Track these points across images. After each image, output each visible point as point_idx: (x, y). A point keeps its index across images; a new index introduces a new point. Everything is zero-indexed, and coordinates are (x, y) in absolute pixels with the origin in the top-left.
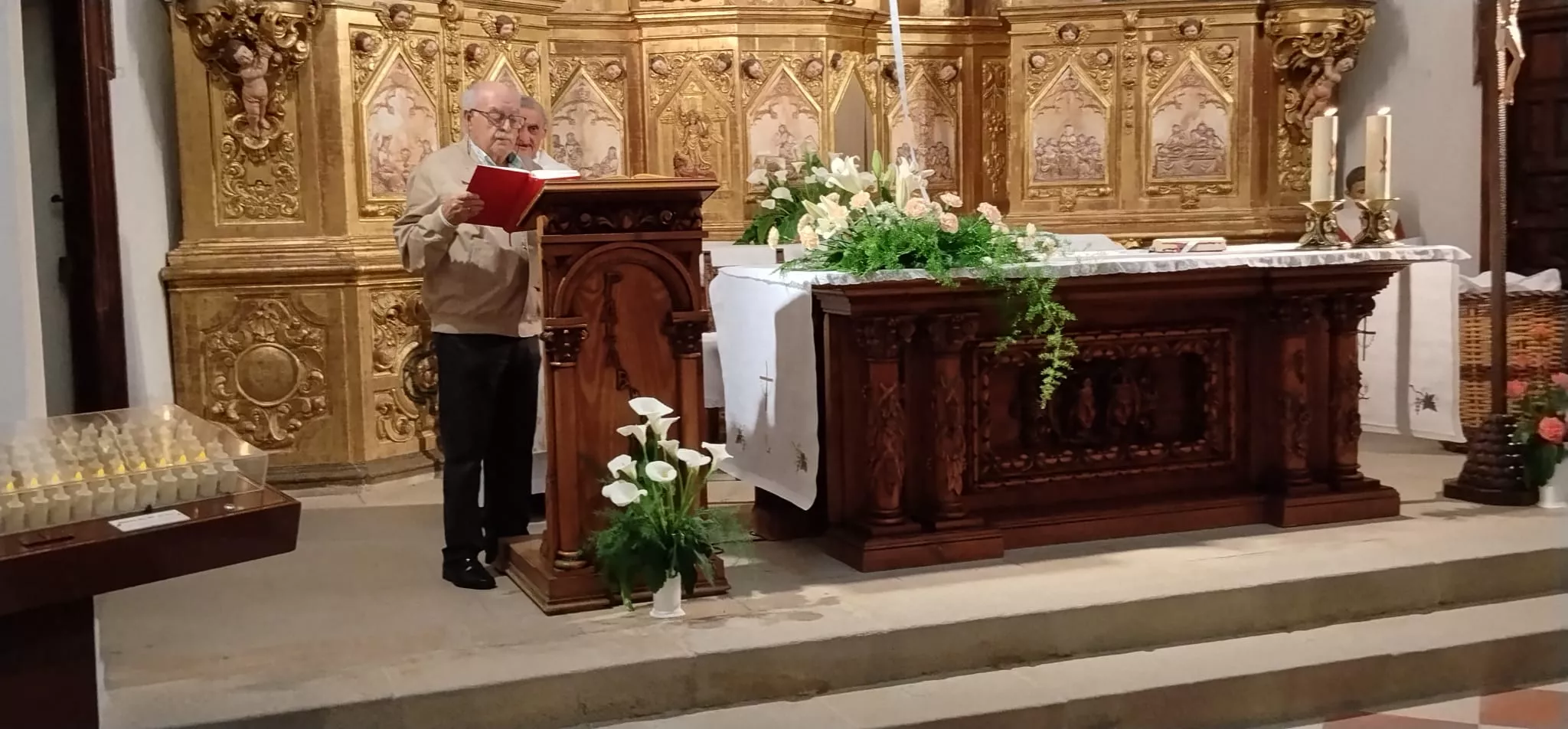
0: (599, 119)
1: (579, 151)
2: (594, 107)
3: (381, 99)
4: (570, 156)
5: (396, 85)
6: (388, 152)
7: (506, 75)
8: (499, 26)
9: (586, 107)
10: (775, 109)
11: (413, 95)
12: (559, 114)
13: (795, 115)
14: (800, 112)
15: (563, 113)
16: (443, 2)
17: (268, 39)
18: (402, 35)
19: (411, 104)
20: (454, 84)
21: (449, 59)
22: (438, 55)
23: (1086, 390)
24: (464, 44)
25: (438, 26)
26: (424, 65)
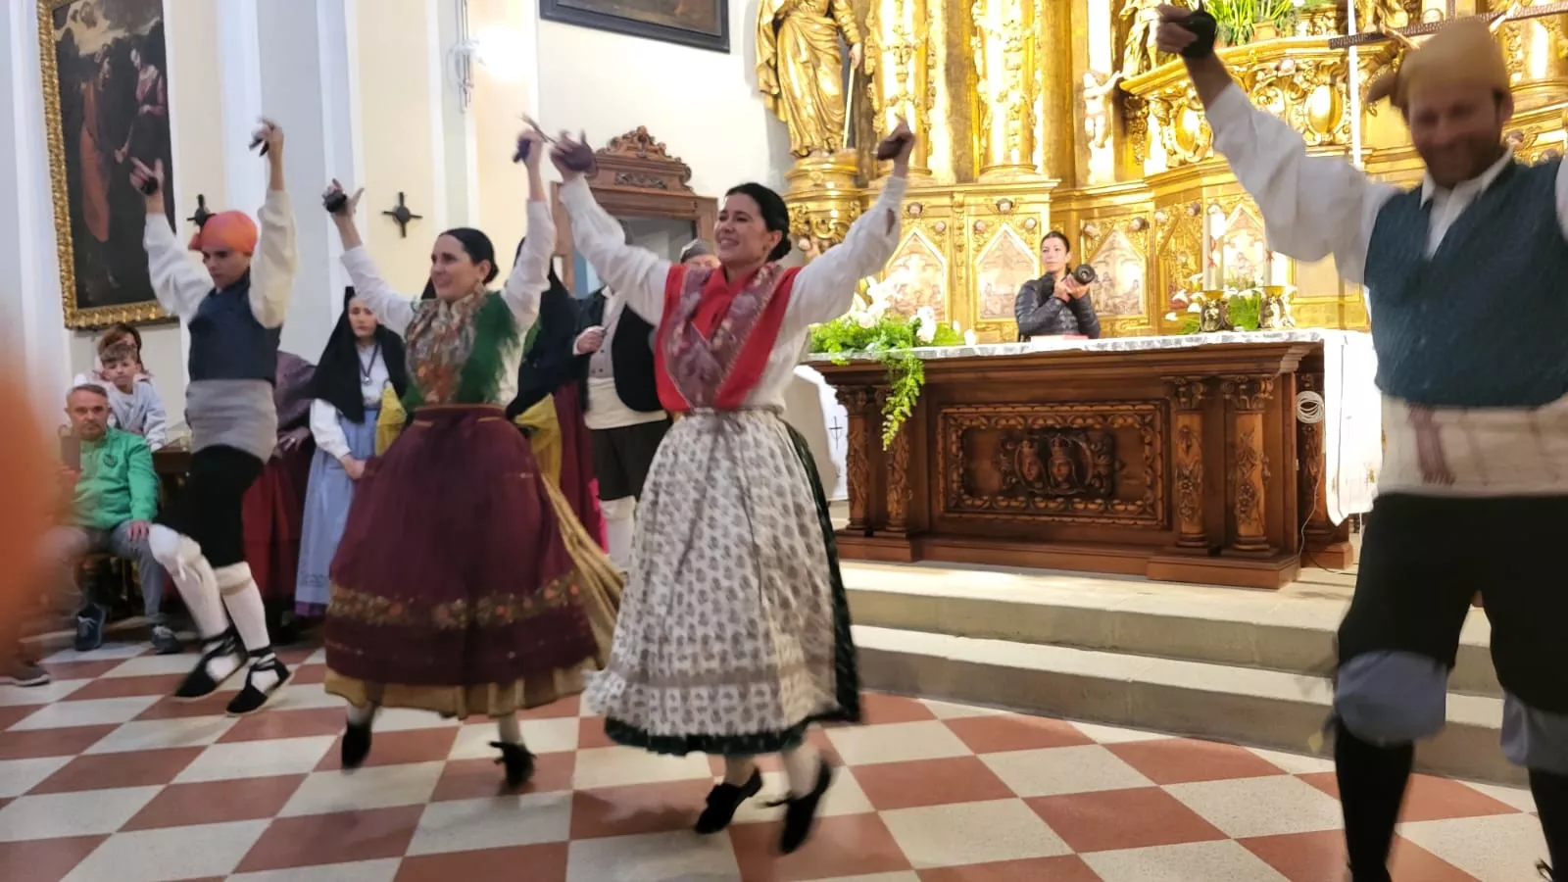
0: (1127, 260)
1: (1112, 285)
2: (1124, 252)
3: (901, 262)
4: (1106, 289)
5: (912, 252)
6: (905, 294)
7: (1005, 237)
8: (998, 205)
9: (1117, 252)
10: (1234, 241)
11: (926, 257)
12: (1098, 260)
13: (1252, 245)
14: (1256, 241)
15: (1101, 258)
16: (951, 195)
17: (814, 234)
18: (917, 220)
19: (923, 263)
20: (960, 248)
21: (957, 232)
22: (947, 230)
23: (1026, 450)
24: (972, 221)
25: (948, 211)
26: (937, 238)
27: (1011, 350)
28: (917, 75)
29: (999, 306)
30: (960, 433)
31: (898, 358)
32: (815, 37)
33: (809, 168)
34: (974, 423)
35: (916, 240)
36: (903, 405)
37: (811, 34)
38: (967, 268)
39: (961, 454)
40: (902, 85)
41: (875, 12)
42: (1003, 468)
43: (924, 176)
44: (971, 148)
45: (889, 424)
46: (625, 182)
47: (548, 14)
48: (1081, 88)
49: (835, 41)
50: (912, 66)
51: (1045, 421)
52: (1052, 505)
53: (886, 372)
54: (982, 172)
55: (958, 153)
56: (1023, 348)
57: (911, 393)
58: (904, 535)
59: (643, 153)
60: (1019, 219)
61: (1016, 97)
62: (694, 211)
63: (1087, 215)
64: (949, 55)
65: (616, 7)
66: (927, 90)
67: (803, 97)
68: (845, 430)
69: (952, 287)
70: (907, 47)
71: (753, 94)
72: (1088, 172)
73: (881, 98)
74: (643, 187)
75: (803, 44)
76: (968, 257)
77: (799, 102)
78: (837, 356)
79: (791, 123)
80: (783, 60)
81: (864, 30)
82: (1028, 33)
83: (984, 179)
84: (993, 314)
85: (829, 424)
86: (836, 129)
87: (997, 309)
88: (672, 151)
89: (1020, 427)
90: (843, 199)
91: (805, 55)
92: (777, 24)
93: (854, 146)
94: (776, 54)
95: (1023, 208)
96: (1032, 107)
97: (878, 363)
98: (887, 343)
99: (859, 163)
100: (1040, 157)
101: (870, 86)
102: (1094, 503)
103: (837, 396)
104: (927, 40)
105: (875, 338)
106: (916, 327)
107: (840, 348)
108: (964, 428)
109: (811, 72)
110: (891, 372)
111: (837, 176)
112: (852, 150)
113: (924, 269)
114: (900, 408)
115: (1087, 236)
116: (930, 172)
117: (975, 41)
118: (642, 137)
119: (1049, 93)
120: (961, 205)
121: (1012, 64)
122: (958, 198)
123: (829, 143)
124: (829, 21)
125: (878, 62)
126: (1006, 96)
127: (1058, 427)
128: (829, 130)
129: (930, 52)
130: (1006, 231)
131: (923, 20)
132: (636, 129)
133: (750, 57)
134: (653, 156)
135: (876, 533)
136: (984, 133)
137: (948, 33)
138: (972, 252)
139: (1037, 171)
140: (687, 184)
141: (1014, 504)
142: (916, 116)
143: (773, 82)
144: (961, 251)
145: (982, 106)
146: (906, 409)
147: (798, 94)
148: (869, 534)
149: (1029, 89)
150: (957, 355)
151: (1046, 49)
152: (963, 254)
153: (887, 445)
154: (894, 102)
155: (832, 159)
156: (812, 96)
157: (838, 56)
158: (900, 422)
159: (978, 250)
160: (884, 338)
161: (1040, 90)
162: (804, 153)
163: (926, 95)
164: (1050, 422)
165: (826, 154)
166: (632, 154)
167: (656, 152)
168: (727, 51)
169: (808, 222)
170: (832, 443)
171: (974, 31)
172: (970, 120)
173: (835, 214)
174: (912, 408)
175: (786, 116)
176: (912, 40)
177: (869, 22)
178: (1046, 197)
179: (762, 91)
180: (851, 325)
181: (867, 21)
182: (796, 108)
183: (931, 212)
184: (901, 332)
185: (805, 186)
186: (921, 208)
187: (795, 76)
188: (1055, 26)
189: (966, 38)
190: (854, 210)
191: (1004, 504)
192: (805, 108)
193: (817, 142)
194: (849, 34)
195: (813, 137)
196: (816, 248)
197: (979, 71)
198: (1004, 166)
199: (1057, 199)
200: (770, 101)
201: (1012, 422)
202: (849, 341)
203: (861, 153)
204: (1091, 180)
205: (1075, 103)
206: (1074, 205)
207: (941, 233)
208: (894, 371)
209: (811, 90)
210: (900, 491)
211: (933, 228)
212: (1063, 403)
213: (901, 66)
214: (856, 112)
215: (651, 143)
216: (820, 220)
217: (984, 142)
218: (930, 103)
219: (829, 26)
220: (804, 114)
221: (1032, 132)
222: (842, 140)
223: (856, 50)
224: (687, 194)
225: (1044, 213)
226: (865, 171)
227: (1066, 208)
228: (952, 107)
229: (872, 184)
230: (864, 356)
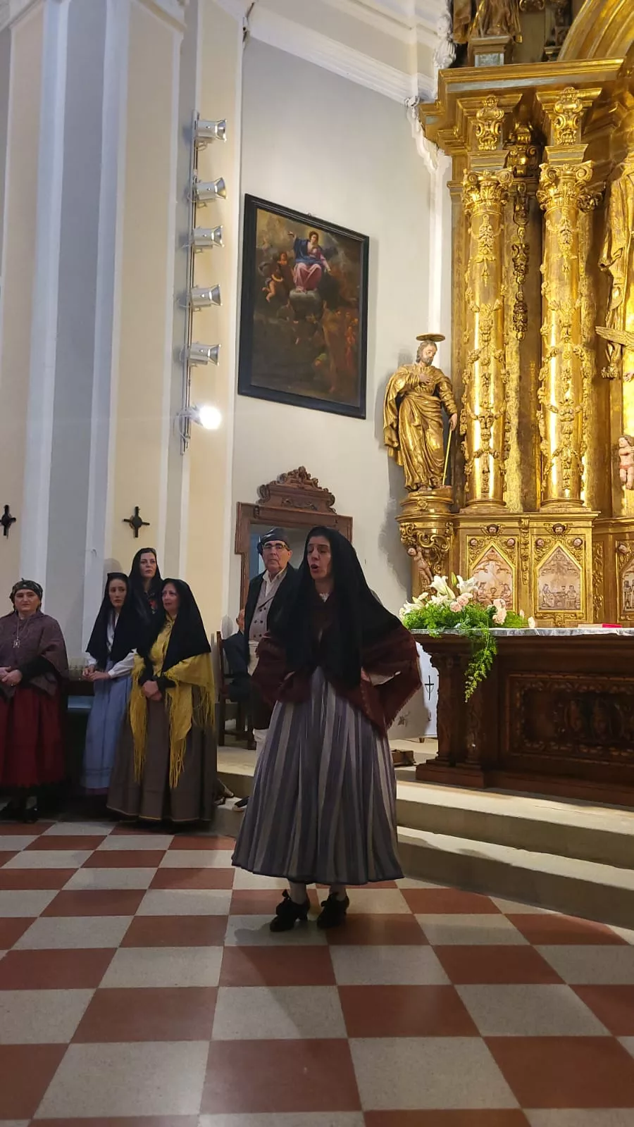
3: (481, 566)
5: (490, 560)
6: (483, 590)
7: (559, 551)
8: (554, 528)
11: (500, 564)
12: (629, 570)
16: (520, 520)
17: (419, 545)
18: (495, 537)
19: (498, 568)
20: (525, 558)
21: (523, 547)
22: (516, 544)
23: (573, 707)
24: (536, 538)
25: (517, 531)
26: (508, 550)
27: (563, 632)
28: (497, 437)
29: (553, 601)
30: (523, 693)
31: (479, 635)
32: (425, 409)
33: (418, 498)
34: (534, 686)
35: (493, 551)
36: (481, 670)
37: (422, 407)
38: (530, 574)
39: (523, 709)
40: (487, 443)
41: (468, 393)
42: (555, 721)
43: (499, 506)
44: (535, 488)
45: (470, 683)
46: (287, 503)
47: (243, 391)
48: (617, 447)
49: (439, 412)
50: (492, 429)
51: (588, 687)
52: (593, 751)
53: (468, 645)
54: (542, 504)
55: (525, 490)
56: (572, 631)
57: (487, 660)
58: (479, 767)
59: (303, 485)
60: (570, 538)
61: (568, 453)
62: (335, 526)
63: (620, 537)
64: (519, 423)
65: (289, 387)
66: (504, 446)
67: (415, 449)
68: (436, 686)
69: (518, 586)
70: (489, 417)
71: (380, 447)
72: (622, 507)
73: (470, 451)
74: (301, 508)
75: (416, 414)
76: (531, 565)
77: (412, 453)
78: (432, 631)
79: (406, 467)
80: (402, 423)
81: (460, 405)
82: (578, 409)
83: (543, 509)
84: (549, 607)
85: (425, 680)
86: (437, 472)
87: (552, 603)
88: (322, 484)
89: (569, 691)
90: (440, 520)
91: (417, 422)
92: (399, 400)
93: (450, 485)
94: (397, 420)
95: (572, 531)
96: (581, 460)
97: (464, 637)
98: (470, 623)
99: (453, 497)
100: (584, 495)
101: (463, 443)
102: (626, 751)
103: (431, 660)
104: (505, 412)
105: (461, 620)
106: (493, 611)
107: (435, 626)
108: (526, 689)
109: (421, 432)
110: (473, 645)
111: (437, 504)
112: (448, 487)
113: (498, 572)
114: (479, 671)
115: (621, 552)
116: (505, 504)
117: (539, 413)
118: (301, 474)
119: (592, 450)
120: (527, 528)
121: (566, 428)
122: (525, 522)
123: (432, 482)
124: (435, 398)
125: (470, 426)
126: (561, 451)
127: (598, 692)
128: (432, 473)
129: (507, 421)
130: (559, 547)
131: (502, 399)
132: (298, 468)
133: (379, 421)
134: (309, 487)
135: (457, 764)
136: (545, 478)
137: (519, 408)
138: (534, 561)
139: (584, 505)
140: (331, 507)
141: (562, 748)
142: (495, 464)
143: (394, 439)
144: (526, 560)
145: (543, 459)
146: (483, 673)
147: (412, 447)
148: (452, 765)
149: (578, 447)
150: (522, 635)
151: (590, 420)
152: (527, 562)
153: (468, 699)
154: (479, 454)
155: (434, 493)
156: (422, 449)
157: (441, 422)
158: (478, 682)
159: (538, 560)
160: (467, 620)
161: (586, 448)
162: (415, 488)
163: (503, 450)
164: (592, 688)
165: (430, 489)
166: (295, 485)
167: (311, 484)
168: (364, 418)
169: (415, 536)
170: (426, 695)
171: (539, 407)
172: (534, 468)
173: (434, 531)
174: (487, 672)
175: (402, 462)
176: (493, 412)
177: (464, 399)
178: (590, 523)
179: (387, 445)
180: (444, 609)
181: (462, 399)
182: (409, 456)
183: (504, 532)
184: (480, 615)
185: (415, 510)
186: (497, 529)
187: (410, 436)
188: (598, 407)
189: (533, 412)
190: (448, 528)
191: (556, 748)
192: (416, 457)
193: (424, 480)
194: (449, 407)
195: (420, 477)
196: (420, 554)
197: (542, 434)
198: (559, 501)
199: (597, 525)
200: (392, 452)
201: (563, 686)
202: (442, 621)
203: (454, 490)
204: (624, 512)
205: (612, 457)
206: (610, 530)
207: (511, 547)
208: (475, 644)
209: (421, 445)
210: (476, 734)
211: (506, 543)
212: (602, 674)
213: (485, 430)
214: (452, 461)
215: (308, 479)
216: (424, 535)
217: (544, 484)
218: (506, 455)
219: (435, 402)
220: (416, 460)
221: (580, 477)
222: (442, 479)
223: (454, 417)
224: (331, 514)
225: (589, 535)
226: (457, 501)
227: (605, 532)
228: (521, 458)
229: (462, 511)
230: (453, 632)
